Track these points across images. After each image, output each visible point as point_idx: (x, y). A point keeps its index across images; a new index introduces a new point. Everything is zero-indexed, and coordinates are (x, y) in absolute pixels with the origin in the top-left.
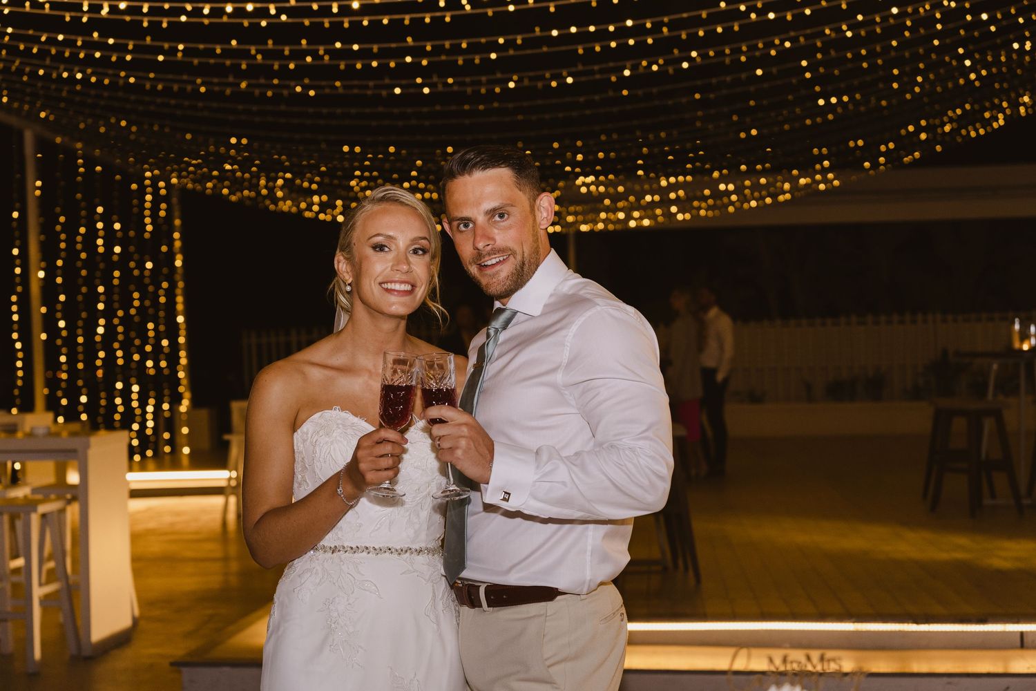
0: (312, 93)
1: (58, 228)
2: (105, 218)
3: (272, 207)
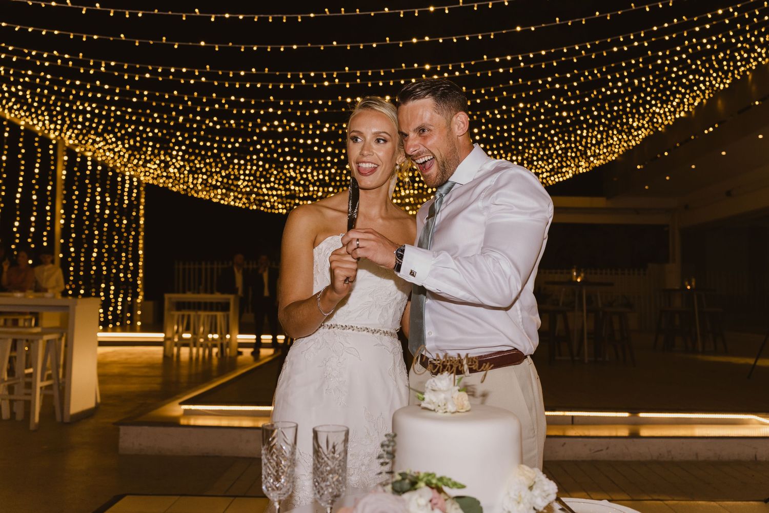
0: (218, 127)
1: (74, 197)
2: (101, 194)
3: (195, 195)
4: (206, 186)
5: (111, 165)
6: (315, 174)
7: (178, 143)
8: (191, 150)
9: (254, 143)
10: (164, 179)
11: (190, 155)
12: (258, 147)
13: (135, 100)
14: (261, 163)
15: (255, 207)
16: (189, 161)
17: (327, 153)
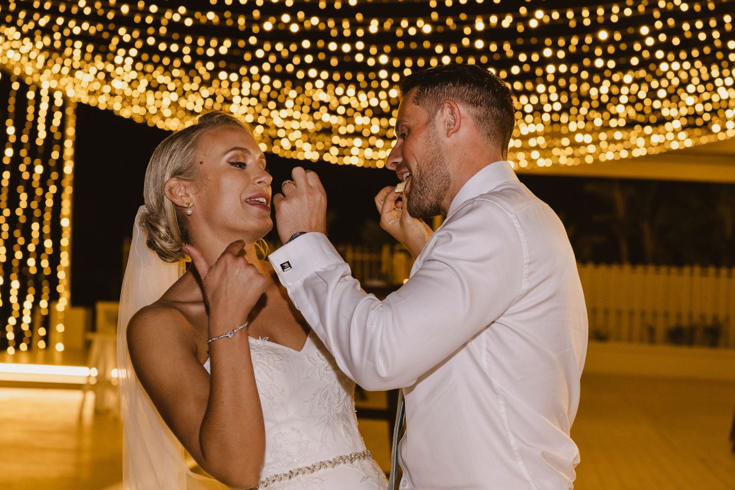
3: (160, 125)
5: (17, 72)
7: (122, 44)
8: (145, 57)
9: (252, 49)
10: (107, 96)
11: (145, 63)
14: (266, 79)
17: (378, 67)
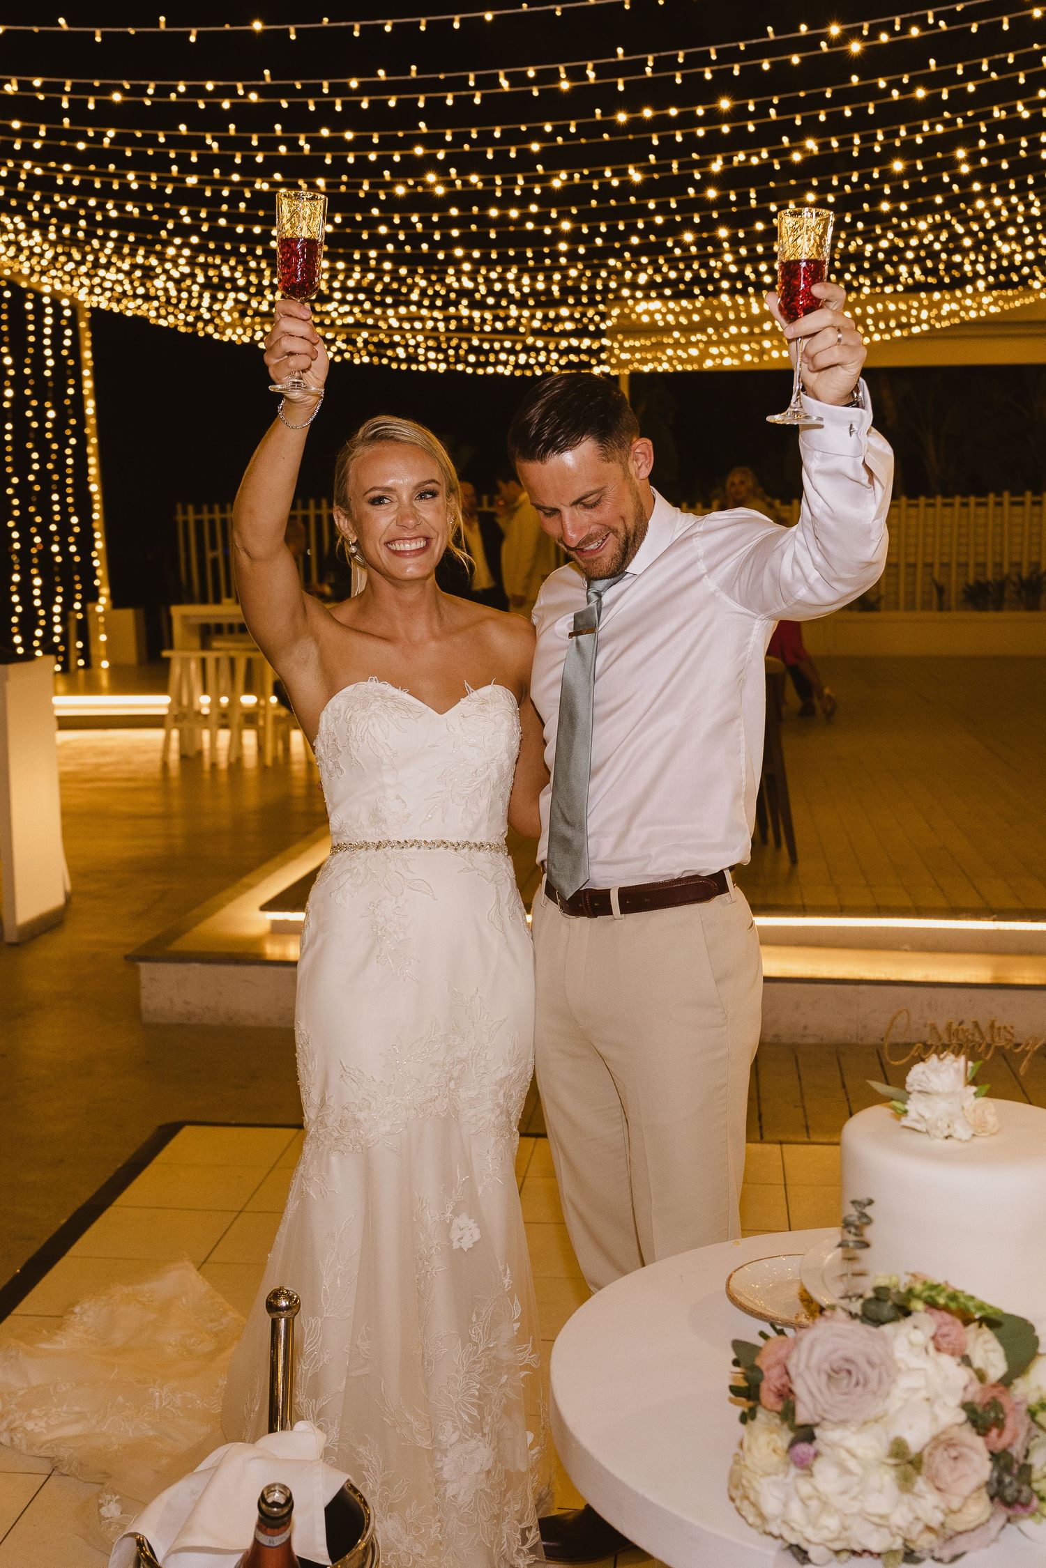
4: (243, 314)
5: (9, 274)
6: (526, 280)
10: (139, 301)
12: (383, 230)
13: (81, 146)
15: (366, 359)
16: (205, 267)
